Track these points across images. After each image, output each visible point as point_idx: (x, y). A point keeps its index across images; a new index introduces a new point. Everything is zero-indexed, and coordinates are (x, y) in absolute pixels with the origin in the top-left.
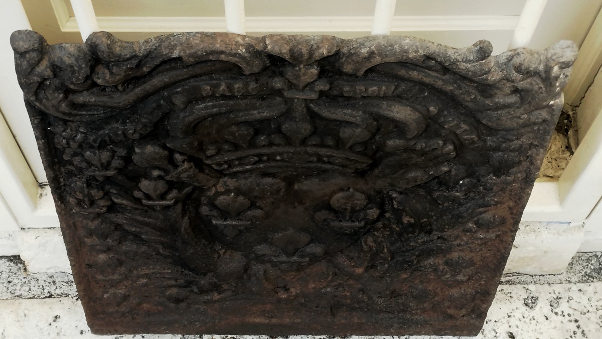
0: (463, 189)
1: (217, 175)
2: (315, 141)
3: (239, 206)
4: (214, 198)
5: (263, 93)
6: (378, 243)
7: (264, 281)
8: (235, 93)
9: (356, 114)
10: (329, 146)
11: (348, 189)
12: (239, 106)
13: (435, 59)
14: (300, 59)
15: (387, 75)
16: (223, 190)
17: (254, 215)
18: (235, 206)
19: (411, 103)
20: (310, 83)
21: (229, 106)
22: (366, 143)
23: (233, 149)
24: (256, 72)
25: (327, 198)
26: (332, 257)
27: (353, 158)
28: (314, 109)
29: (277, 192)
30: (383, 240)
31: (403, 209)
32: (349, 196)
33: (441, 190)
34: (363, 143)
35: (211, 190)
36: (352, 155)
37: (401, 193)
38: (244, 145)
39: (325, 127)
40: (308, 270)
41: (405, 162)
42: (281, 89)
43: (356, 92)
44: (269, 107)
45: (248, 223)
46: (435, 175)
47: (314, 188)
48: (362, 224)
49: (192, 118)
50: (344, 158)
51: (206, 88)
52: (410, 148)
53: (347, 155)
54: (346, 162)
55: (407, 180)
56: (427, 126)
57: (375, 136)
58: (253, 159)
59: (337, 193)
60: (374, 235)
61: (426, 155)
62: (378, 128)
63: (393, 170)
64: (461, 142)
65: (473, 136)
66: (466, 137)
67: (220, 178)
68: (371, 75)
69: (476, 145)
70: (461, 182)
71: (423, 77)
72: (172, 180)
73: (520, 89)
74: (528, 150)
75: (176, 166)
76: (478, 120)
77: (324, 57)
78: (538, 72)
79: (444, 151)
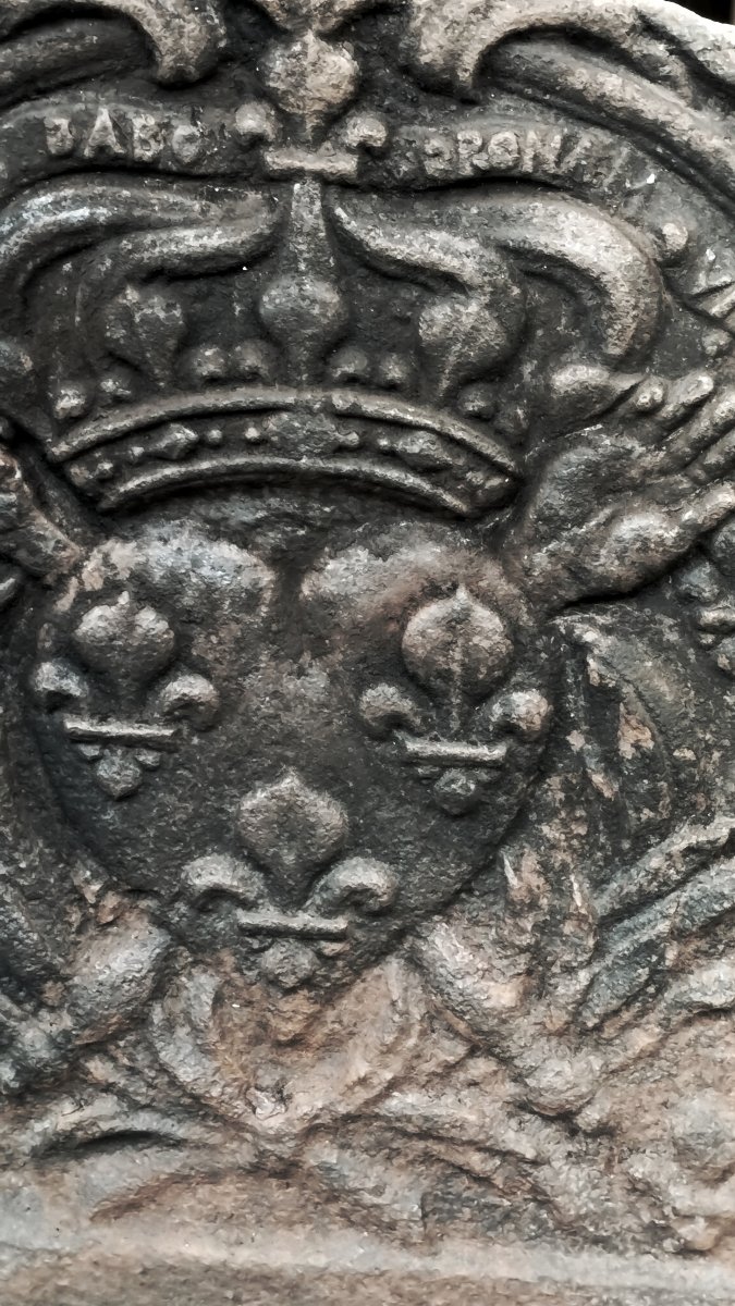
1: (85, 532)
2: (350, 363)
3: (140, 648)
4: (74, 618)
5: (210, 170)
6: (555, 878)
7: (213, 1037)
8: (134, 148)
9: (460, 244)
10: (391, 388)
11: (454, 587)
12: (144, 207)
13: (664, 27)
14: (305, 10)
15: (539, 95)
16: (98, 585)
17: (185, 695)
18: (131, 645)
19: (612, 216)
20: (334, 118)
21: (116, 202)
22: (496, 393)
23: (128, 392)
24: (192, 69)
25: (393, 627)
26: (419, 936)
27: (459, 435)
28: (348, 227)
29: (251, 599)
30: (569, 860)
31: (616, 690)
32: (455, 616)
33: (724, 608)
34: (488, 386)
35: (66, 591)
36: (460, 425)
37: (607, 630)
38: (157, 371)
39: (379, 312)
40: (347, 1003)
41: (611, 474)
42: (257, 141)
43: (458, 153)
44: (228, 218)
45: (168, 732)
46: (700, 521)
47: (355, 584)
48: (499, 752)
49: (16, 244)
50: (434, 437)
51: (57, 121)
52: (621, 410)
53: (442, 423)
54: (441, 454)
55: (620, 542)
56: (664, 318)
57: (521, 363)
58: (183, 435)
59: (423, 606)
60: (541, 838)
61: (667, 444)
62: (526, 321)
63: (578, 505)
67: (94, 544)
68: (498, 102)
71: (637, 96)
77: (367, 2)
79: (718, 413)
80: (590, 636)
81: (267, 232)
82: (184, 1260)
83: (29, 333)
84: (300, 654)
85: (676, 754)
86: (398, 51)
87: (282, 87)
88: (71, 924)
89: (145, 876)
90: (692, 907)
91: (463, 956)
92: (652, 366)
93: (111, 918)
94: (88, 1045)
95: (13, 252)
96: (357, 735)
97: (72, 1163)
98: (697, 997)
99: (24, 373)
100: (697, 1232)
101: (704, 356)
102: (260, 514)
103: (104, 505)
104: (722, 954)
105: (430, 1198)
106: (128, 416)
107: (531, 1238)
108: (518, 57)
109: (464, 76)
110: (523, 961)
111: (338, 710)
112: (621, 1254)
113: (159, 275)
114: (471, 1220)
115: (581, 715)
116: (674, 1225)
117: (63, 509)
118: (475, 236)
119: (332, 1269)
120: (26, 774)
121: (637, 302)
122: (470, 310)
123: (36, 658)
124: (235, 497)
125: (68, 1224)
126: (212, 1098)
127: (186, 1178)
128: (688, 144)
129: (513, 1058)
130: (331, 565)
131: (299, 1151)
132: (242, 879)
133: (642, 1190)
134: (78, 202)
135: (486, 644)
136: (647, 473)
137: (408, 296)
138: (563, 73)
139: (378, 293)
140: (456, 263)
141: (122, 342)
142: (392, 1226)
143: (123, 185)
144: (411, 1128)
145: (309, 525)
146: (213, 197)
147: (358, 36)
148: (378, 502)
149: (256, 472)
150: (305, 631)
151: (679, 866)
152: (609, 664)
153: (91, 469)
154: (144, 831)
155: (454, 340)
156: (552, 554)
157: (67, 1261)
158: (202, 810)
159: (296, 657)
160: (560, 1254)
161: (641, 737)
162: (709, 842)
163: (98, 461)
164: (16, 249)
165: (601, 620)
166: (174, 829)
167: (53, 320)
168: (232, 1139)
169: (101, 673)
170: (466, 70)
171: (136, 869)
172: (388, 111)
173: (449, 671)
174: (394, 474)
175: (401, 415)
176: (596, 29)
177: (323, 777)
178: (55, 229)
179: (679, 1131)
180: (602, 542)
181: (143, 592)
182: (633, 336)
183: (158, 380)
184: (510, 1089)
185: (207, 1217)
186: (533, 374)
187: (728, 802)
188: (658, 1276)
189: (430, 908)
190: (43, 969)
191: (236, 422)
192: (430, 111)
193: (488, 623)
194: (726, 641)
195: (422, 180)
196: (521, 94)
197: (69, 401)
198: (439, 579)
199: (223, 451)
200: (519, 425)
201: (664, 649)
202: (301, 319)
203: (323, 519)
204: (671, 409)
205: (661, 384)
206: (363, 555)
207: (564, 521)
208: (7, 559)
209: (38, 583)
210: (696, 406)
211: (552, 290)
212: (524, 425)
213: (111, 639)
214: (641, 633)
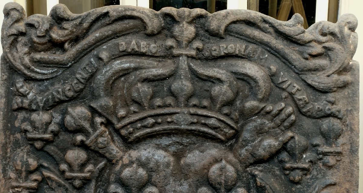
0: (307, 161)
1: (124, 149)
2: (194, 101)
3: (139, 179)
4: (121, 172)
5: (159, 55)
8: (141, 49)
9: (221, 71)
10: (204, 107)
11: (221, 160)
12: (143, 63)
13: (268, 20)
14: (183, 16)
15: (239, 36)
16: (127, 162)
17: (150, 192)
18: (136, 178)
19: (258, 64)
20: (190, 42)
21: (136, 62)
22: (231, 109)
23: (137, 110)
24: (155, 31)
25: (206, 171)
27: (222, 119)
28: (193, 68)
29: (168, 165)
31: (264, 187)
32: (222, 167)
33: (291, 163)
34: (229, 107)
35: (119, 164)
36: (222, 116)
37: (261, 171)
38: (145, 104)
39: (201, 89)
41: (260, 129)
42: (171, 47)
43: (220, 49)
44: (163, 67)
46: (284, 140)
47: (195, 160)
49: (111, 73)
50: (216, 119)
51: (122, 43)
52: (262, 112)
53: (218, 116)
54: (218, 124)
55: (264, 146)
56: (271, 89)
57: (236, 101)
58: (151, 121)
59: (213, 165)
61: (274, 121)
62: (238, 90)
63: (252, 137)
64: (297, 105)
65: (304, 97)
66: (299, 97)
67: (126, 152)
68: (229, 38)
69: (308, 108)
70: (304, 156)
71: (263, 36)
72: (90, 147)
73: (327, 46)
74: (346, 116)
75: (95, 130)
76: (305, 82)
77: (198, 15)
78: (335, 32)
79: (286, 112)
80: (257, 173)
81: (173, 69)
83: (112, 96)
84: (181, 179)
86: (205, 26)
87: (177, 34)
92: (269, 101)
95: (110, 75)
99: (111, 106)
101: (282, 98)
102: (170, 142)
106: (137, 116)
108: (234, 27)
109: (222, 31)
113: (147, 80)
117: (118, 142)
118: (225, 69)
121: (265, 85)
122: (224, 87)
123: (108, 183)
124: (164, 138)
128: (275, 47)
130: (189, 155)
134: (126, 62)
135: (230, 174)
136: (269, 128)
137: (208, 85)
138: (245, 31)
139: (201, 84)
140: (220, 76)
141: (136, 97)
143: (138, 59)
145: (183, 145)
146: (160, 61)
147: (195, 23)
148: (201, 138)
149: (170, 130)
150: (182, 173)
152: (262, 180)
153: (127, 130)
155: (220, 95)
156: (246, 150)
159: (180, 181)
163: (128, 128)
164: (111, 74)
165: (260, 168)
167: (118, 92)
169: (128, 186)
170: (222, 30)
172: (203, 41)
173: (221, 182)
174: (206, 130)
175: (207, 114)
176: (252, 21)
178: (121, 69)
180: (259, 146)
181: (139, 163)
182: (264, 93)
183: (145, 107)
186: (239, 104)
191: (165, 117)
192: (213, 40)
193: (230, 168)
194: (292, 173)
195: (211, 56)
196: (235, 36)
197: (122, 113)
198: (217, 158)
199: (161, 125)
200: (237, 117)
201: (276, 176)
202: (182, 90)
203: (187, 143)
204: (275, 112)
205: (272, 106)
206: (197, 152)
207: (249, 141)
208: (103, 156)
209: (111, 163)
210: (281, 110)
211: (244, 83)
212: (238, 117)
213: (131, 176)
214: (270, 172)
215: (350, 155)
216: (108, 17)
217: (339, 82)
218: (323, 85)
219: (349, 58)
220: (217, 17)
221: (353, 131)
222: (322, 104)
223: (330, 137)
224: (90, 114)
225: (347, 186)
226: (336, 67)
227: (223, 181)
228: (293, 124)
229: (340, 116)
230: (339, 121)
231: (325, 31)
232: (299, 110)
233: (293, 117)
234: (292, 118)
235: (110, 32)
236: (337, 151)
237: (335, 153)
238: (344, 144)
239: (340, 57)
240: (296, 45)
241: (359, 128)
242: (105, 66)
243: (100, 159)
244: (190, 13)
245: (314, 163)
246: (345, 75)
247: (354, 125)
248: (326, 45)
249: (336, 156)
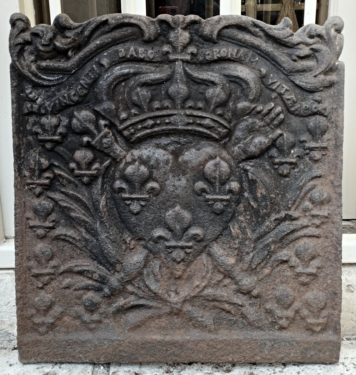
0: (295, 156)
1: (127, 148)
2: (190, 103)
3: (141, 175)
4: (124, 169)
5: (156, 61)
6: (243, 230)
7: (159, 277)
8: (139, 55)
9: (215, 75)
10: (200, 109)
11: (216, 157)
12: (141, 69)
13: (259, 25)
14: (178, 23)
15: (231, 41)
16: (130, 160)
17: (152, 186)
18: (138, 174)
19: (249, 67)
20: (185, 47)
21: (135, 68)
22: (224, 110)
23: (137, 113)
24: (152, 37)
25: (202, 167)
26: (210, 247)
27: (216, 119)
28: (189, 72)
29: (167, 162)
30: (246, 225)
31: (255, 180)
32: (216, 163)
33: (280, 159)
34: (222, 108)
35: (122, 163)
36: (216, 117)
37: (252, 166)
38: (144, 107)
39: (196, 91)
40: (192, 266)
41: (252, 127)
42: (168, 53)
43: (213, 54)
44: (161, 71)
45: (148, 196)
46: (273, 137)
47: (192, 157)
48: (228, 197)
50: (210, 120)
51: (121, 50)
52: (253, 112)
53: (212, 116)
54: (212, 124)
55: (255, 143)
56: (262, 90)
57: (229, 102)
58: (151, 122)
59: (209, 162)
60: (239, 220)
61: (264, 120)
62: (230, 92)
63: (244, 135)
64: (285, 105)
65: (293, 96)
66: (288, 97)
67: (129, 151)
68: (222, 43)
69: (296, 107)
70: (292, 152)
71: (253, 40)
72: (96, 147)
73: (314, 48)
74: (331, 114)
75: (99, 132)
76: (294, 82)
77: (192, 20)
78: (322, 34)
79: (276, 111)
80: (248, 168)
81: (170, 74)
82: (153, 340)
83: (114, 100)
84: (179, 175)
85: (271, 195)
86: (199, 32)
87: (173, 40)
88: (123, 249)
89: (142, 235)
90: (277, 235)
91: (222, 251)
92: (260, 102)
93: (133, 247)
94: (127, 281)
96: (193, 195)
97: (123, 315)
98: (279, 258)
99: (113, 109)
100: (283, 322)
101: (272, 99)
102: (169, 142)
103: (132, 140)
104: (285, 247)
105: (215, 319)
106: (138, 118)
107: (241, 328)
108: (226, 32)
109: (215, 36)
110: (236, 252)
111: (189, 188)
112: (265, 331)
113: (145, 85)
114: (226, 324)
115: (247, 188)
116: (278, 321)
117: (121, 143)
118: (218, 73)
119: (191, 340)
120: (112, 210)
121: (256, 86)
122: (218, 89)
123: (114, 180)
124: (163, 138)
125: (122, 333)
126: (159, 293)
127: (152, 317)
128: (265, 50)
129: (235, 277)
130: (186, 153)
131: (182, 307)
132: (166, 233)
133: (269, 312)
134: (126, 68)
135: (224, 170)
136: (260, 127)
137: (203, 87)
138: (236, 35)
139: (196, 87)
140: (214, 79)
141: (136, 100)
142: (206, 327)
143: (136, 64)
144: (210, 299)
145: (180, 144)
146: (157, 67)
147: (190, 29)
148: (197, 137)
149: (168, 130)
150: (180, 169)
151: (273, 224)
152: (253, 174)
153: (129, 132)
154: (142, 223)
155: (214, 96)
156: (239, 147)
157: (122, 342)
158: (156, 216)
160: (249, 332)
161: (262, 191)
162: (281, 217)
163: (130, 130)
164: (112, 79)
165: (252, 164)
166: (149, 222)
167: (120, 96)
168: (164, 305)
169: (131, 182)
171: (139, 233)
172: (197, 46)
173: (215, 177)
174: (201, 129)
175: (202, 115)
176: (243, 25)
177: (186, 206)
178: (121, 74)
179: (277, 294)
180: (251, 143)
181: (141, 161)
182: (255, 94)
183: (145, 109)
184: (234, 287)
185: (158, 328)
186: (232, 105)
187: (284, 207)
188: (275, 336)
189: (213, 239)
190: (116, 260)
191: (163, 119)
192: (206, 45)
193: (224, 164)
194: (280, 167)
195: (205, 61)
196: (227, 41)
197: (124, 115)
198: (212, 155)
199: (160, 126)
200: (229, 117)
201: (266, 170)
202: (178, 93)
203: (184, 142)
204: (265, 111)
205: (262, 106)
206: (194, 150)
207: (241, 139)
208: (108, 155)
209: (115, 161)
210: (271, 110)
211: (236, 85)
212: (231, 117)
213: (134, 173)
214: (260, 167)
215: (334, 150)
216: (107, 25)
217: (325, 82)
218: (310, 85)
219: (335, 59)
220: (210, 22)
221: (338, 127)
222: (309, 103)
223: (316, 134)
224: (94, 117)
225: (332, 178)
226: (323, 67)
227: (217, 176)
228: (282, 122)
229: (326, 114)
230: (325, 118)
231: (312, 33)
232: (288, 110)
233: (282, 116)
234: (280, 117)
235: (110, 39)
236: (322, 146)
237: (321, 148)
238: (329, 140)
239: (326, 58)
240: (285, 48)
241: (343, 124)
242: (106, 72)
243: (106, 158)
244: (184, 19)
245: (301, 157)
246: (331, 75)
247: (338, 122)
248: (314, 46)
249: (322, 151)
